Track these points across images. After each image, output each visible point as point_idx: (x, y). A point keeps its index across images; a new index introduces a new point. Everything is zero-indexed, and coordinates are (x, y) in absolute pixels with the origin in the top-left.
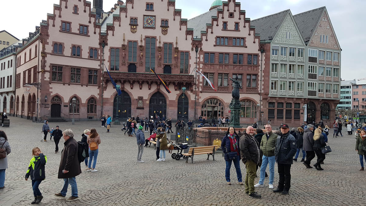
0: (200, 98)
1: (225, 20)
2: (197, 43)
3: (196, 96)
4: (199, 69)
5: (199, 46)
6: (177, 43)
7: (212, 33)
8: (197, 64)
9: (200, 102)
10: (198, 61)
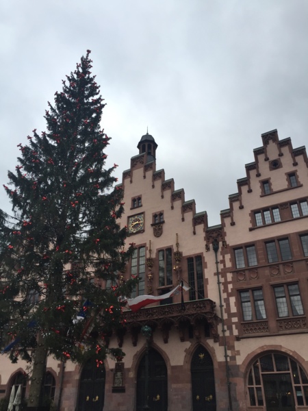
0: (238, 353)
1: (263, 178)
2: (215, 235)
3: (225, 350)
4: (226, 284)
5: (220, 238)
6: (177, 244)
7: (241, 207)
8: (220, 276)
9: (238, 364)
10: (222, 269)
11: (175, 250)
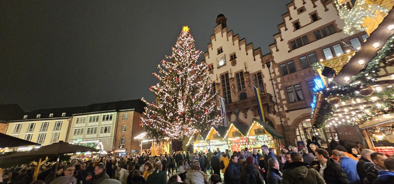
0: (289, 119)
1: (294, 20)
2: (267, 59)
3: (281, 118)
4: (277, 84)
5: (271, 60)
6: (246, 68)
7: (282, 40)
8: (273, 80)
9: (289, 125)
10: (274, 77)
11: (245, 71)
